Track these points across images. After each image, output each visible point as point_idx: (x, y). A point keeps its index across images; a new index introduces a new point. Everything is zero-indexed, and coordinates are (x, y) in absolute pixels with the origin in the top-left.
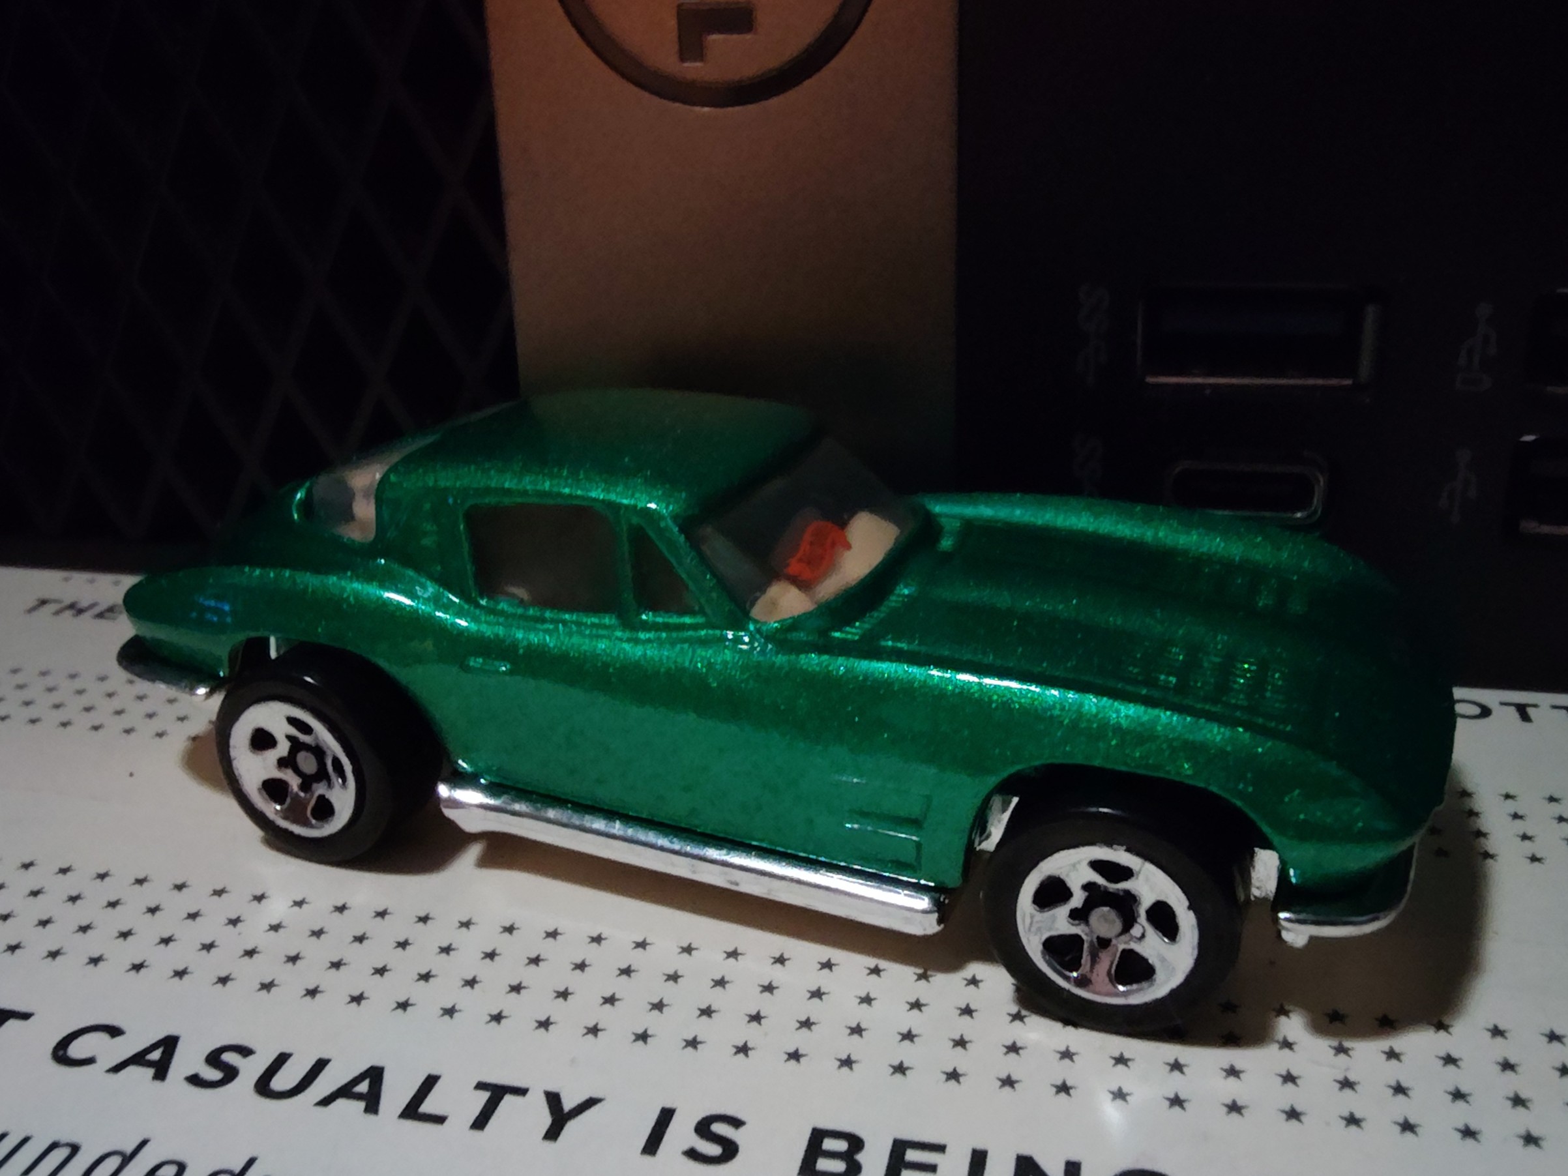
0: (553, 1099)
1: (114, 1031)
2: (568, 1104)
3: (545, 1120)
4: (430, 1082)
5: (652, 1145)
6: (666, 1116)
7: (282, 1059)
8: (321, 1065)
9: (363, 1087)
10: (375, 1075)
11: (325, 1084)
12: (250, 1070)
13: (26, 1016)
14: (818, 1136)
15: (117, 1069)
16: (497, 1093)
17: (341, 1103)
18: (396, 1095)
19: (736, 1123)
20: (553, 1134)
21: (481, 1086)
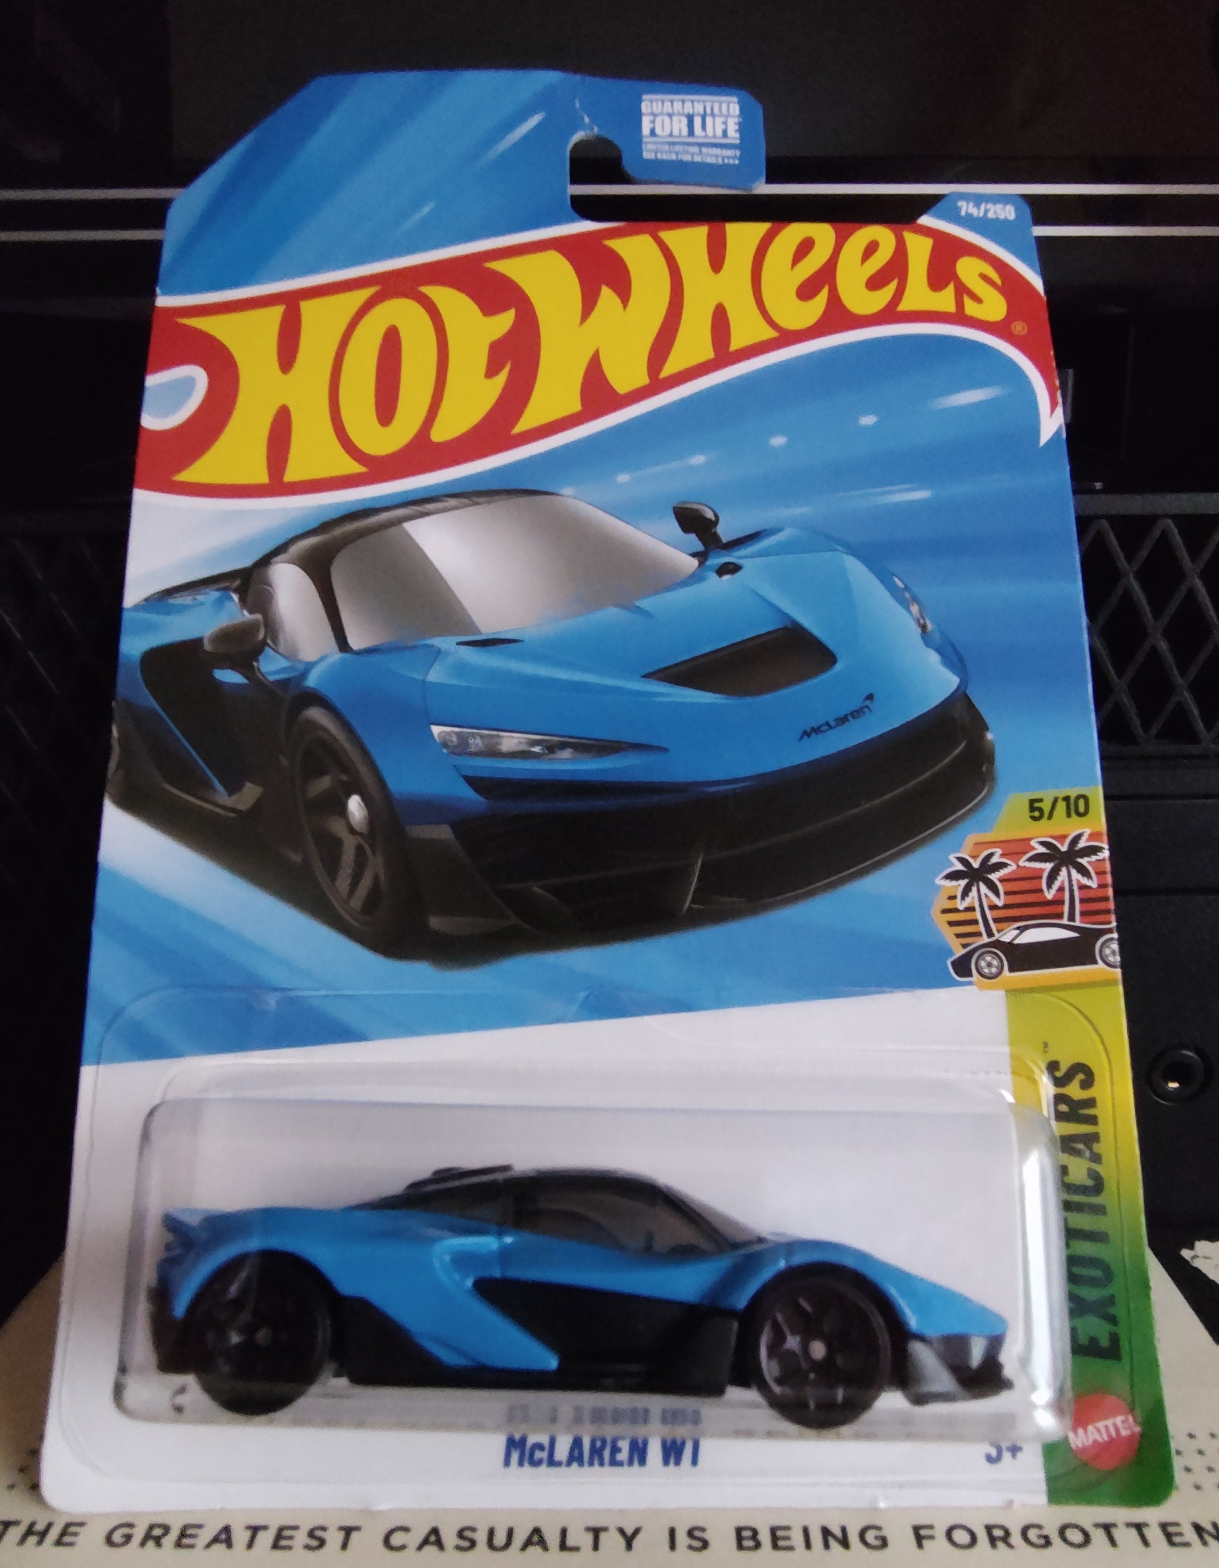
0: (621, 1531)
1: (406, 1529)
2: (629, 1531)
3: (622, 1542)
4: (564, 1532)
5: (673, 1546)
6: (672, 1532)
7: (491, 1533)
8: (510, 1533)
9: (536, 1538)
10: (537, 1531)
11: (519, 1539)
12: (481, 1537)
13: (357, 1529)
14: (739, 1531)
15: (420, 1548)
16: (596, 1532)
17: (531, 1550)
18: (552, 1538)
19: (703, 1530)
20: (629, 1546)
21: (588, 1529)
